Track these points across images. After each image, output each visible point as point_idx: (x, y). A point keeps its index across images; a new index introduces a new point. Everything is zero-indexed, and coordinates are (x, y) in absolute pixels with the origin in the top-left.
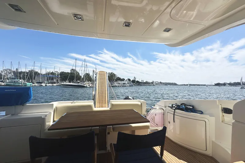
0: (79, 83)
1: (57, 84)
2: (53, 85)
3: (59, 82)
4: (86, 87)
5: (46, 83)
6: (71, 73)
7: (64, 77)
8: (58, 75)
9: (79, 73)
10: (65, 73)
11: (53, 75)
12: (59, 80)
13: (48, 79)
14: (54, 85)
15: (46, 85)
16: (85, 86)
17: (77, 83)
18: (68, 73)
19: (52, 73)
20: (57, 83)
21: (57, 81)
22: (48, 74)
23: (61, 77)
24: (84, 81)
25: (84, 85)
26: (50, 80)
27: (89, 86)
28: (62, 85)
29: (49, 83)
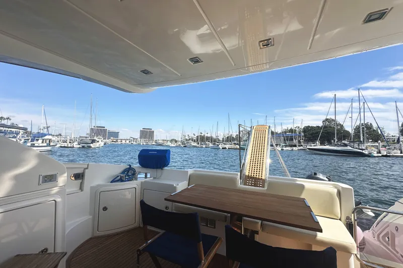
0: (346, 145)
1: (300, 148)
2: (292, 150)
3: (302, 144)
4: (369, 156)
5: (283, 147)
6: (325, 127)
7: (312, 134)
8: (300, 133)
9: (342, 126)
10: (312, 127)
11: (292, 132)
12: (301, 141)
13: (285, 140)
14: (294, 148)
15: (282, 150)
16: (366, 152)
17: (341, 146)
18: (318, 127)
19: (291, 131)
20: (299, 146)
21: (299, 142)
22: (285, 132)
23: (305, 136)
24: (361, 141)
25: (362, 150)
26: (287, 140)
27: (379, 152)
28: (309, 149)
29: (286, 146)
